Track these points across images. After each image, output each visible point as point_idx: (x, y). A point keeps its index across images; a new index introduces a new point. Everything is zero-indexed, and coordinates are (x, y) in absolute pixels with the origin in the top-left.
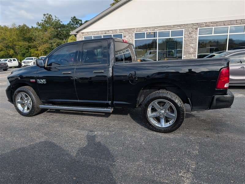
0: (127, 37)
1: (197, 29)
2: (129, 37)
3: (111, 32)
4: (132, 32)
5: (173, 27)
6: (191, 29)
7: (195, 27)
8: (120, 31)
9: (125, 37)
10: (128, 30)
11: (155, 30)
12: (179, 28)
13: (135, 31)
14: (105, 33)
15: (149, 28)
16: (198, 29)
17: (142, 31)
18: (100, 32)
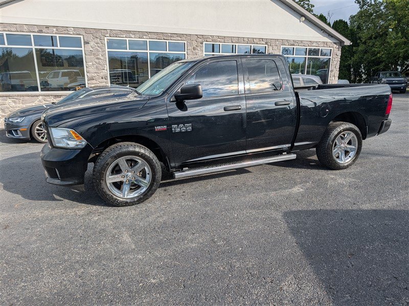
0: (92, 44)
1: (202, 43)
2: (96, 45)
3: (55, 29)
4: (102, 37)
5: (171, 37)
6: (195, 42)
7: (200, 40)
8: (75, 31)
9: (88, 43)
10: (92, 31)
11: (144, 37)
12: (180, 39)
13: (108, 35)
14: (41, 31)
15: (134, 32)
16: (204, 43)
17: (121, 36)
18: (25, 27)
